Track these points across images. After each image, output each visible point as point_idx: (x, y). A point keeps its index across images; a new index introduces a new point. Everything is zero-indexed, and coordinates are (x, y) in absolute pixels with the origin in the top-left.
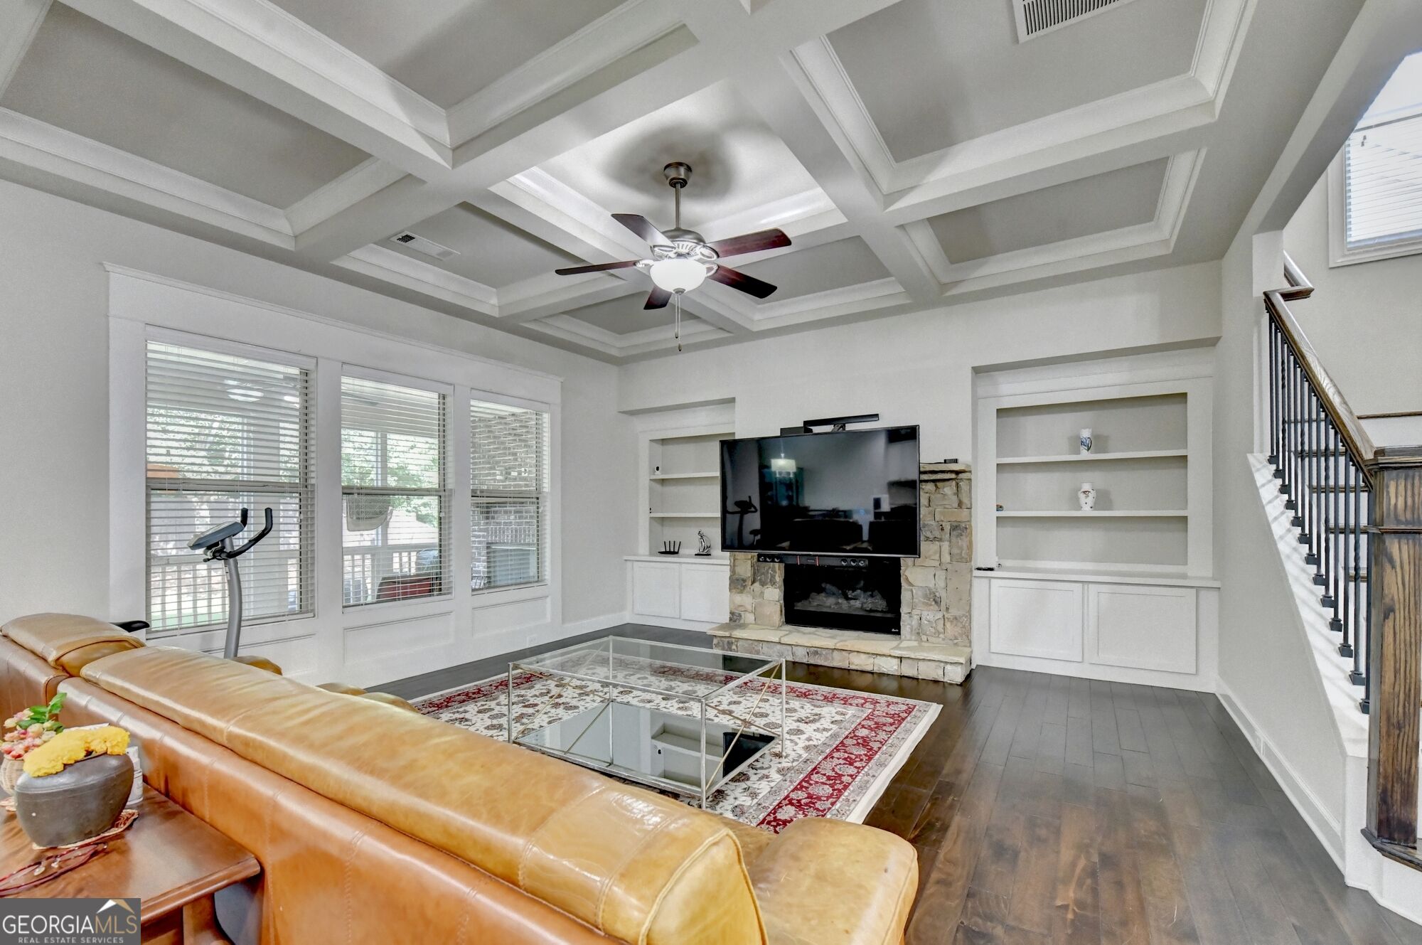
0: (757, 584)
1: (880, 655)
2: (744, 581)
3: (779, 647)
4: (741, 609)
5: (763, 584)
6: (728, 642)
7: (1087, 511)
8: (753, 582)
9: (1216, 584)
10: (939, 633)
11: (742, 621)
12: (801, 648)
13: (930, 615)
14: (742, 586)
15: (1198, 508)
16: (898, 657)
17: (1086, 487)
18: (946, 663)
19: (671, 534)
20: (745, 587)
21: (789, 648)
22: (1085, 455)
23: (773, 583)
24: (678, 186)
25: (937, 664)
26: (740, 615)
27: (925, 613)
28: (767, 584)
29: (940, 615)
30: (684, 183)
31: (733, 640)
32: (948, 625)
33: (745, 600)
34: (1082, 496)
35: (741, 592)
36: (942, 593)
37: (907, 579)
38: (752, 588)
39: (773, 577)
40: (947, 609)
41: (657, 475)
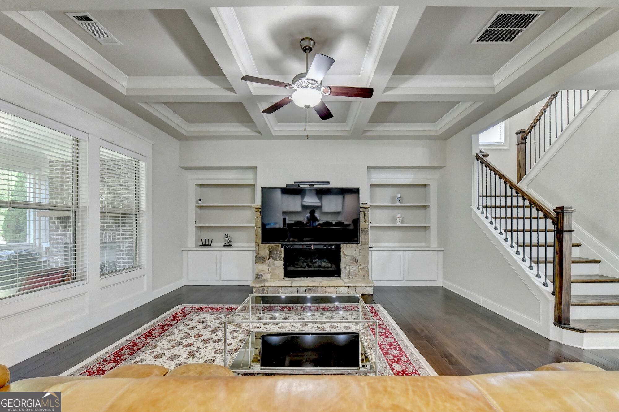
0: (271, 259)
1: (339, 287)
2: (264, 258)
3: (290, 288)
4: (263, 272)
5: (275, 259)
6: (262, 289)
7: (399, 224)
8: (269, 258)
9: (443, 249)
10: (357, 274)
11: (263, 278)
12: (302, 288)
13: (353, 267)
14: (263, 260)
15: (433, 223)
16: (347, 287)
17: (399, 215)
18: (367, 286)
19: (206, 236)
20: (264, 261)
21: (296, 288)
22: (398, 204)
23: (280, 258)
24: (307, 51)
25: (364, 287)
26: (262, 275)
27: (351, 267)
28: (276, 259)
29: (357, 267)
30: (310, 50)
31: (265, 288)
32: (360, 271)
33: (264, 268)
34: (398, 219)
35: (263, 263)
36: (358, 258)
37: (344, 253)
38: (268, 261)
39: (280, 255)
40: (360, 264)
41: (200, 204)
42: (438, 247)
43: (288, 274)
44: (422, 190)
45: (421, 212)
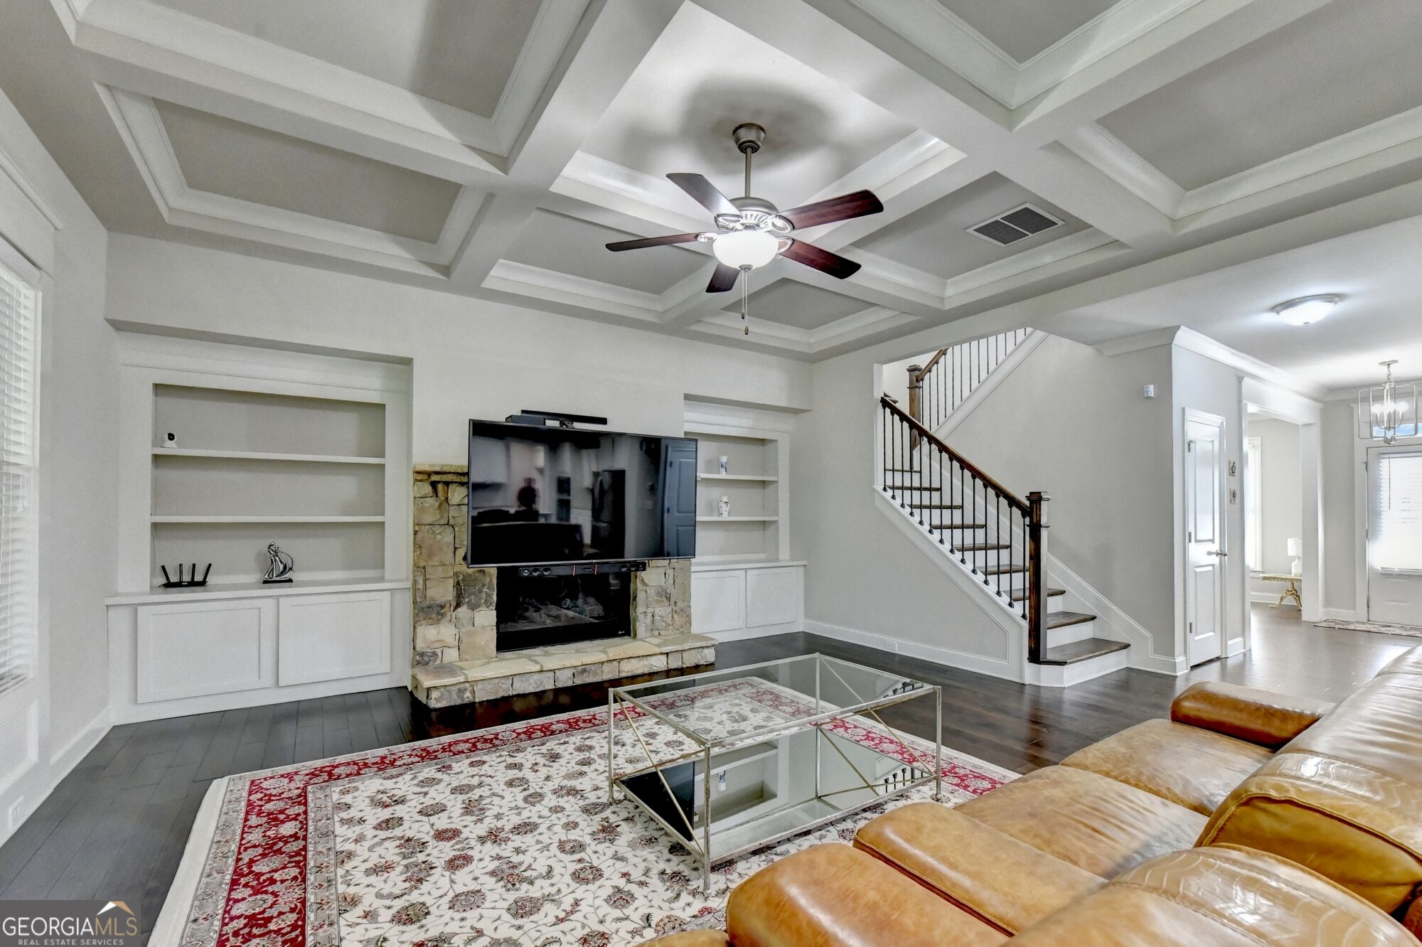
0: (463, 610)
1: (649, 655)
2: (442, 607)
3: (536, 676)
4: (436, 645)
5: (473, 607)
6: (460, 690)
7: (725, 517)
8: (458, 605)
9: (804, 563)
10: (669, 625)
11: (438, 662)
12: (566, 670)
13: (662, 611)
14: (439, 614)
15: (783, 518)
16: (666, 653)
17: (725, 499)
18: (703, 647)
20: (443, 615)
21: (552, 673)
22: (723, 475)
23: (488, 606)
24: (749, 150)
25: (697, 650)
26: (435, 654)
27: (657, 610)
28: (479, 606)
29: (669, 610)
31: (467, 685)
32: (676, 617)
33: (434, 634)
34: (724, 506)
35: (438, 621)
36: (671, 590)
37: (643, 580)
38: (455, 613)
39: (489, 595)
40: (676, 603)
41: (171, 448)
42: (792, 560)
43: (507, 642)
44: (756, 450)
45: (756, 493)
